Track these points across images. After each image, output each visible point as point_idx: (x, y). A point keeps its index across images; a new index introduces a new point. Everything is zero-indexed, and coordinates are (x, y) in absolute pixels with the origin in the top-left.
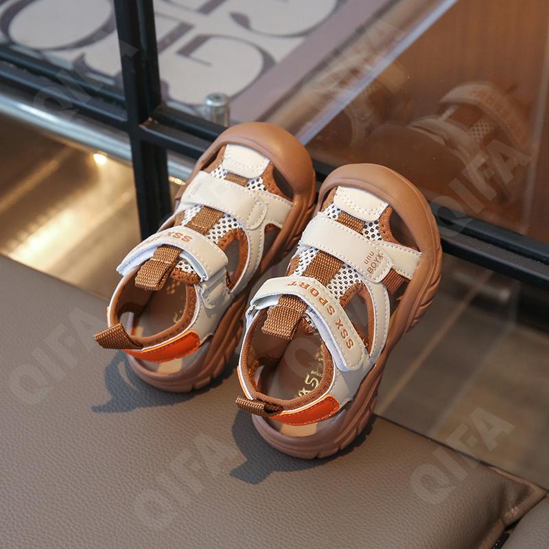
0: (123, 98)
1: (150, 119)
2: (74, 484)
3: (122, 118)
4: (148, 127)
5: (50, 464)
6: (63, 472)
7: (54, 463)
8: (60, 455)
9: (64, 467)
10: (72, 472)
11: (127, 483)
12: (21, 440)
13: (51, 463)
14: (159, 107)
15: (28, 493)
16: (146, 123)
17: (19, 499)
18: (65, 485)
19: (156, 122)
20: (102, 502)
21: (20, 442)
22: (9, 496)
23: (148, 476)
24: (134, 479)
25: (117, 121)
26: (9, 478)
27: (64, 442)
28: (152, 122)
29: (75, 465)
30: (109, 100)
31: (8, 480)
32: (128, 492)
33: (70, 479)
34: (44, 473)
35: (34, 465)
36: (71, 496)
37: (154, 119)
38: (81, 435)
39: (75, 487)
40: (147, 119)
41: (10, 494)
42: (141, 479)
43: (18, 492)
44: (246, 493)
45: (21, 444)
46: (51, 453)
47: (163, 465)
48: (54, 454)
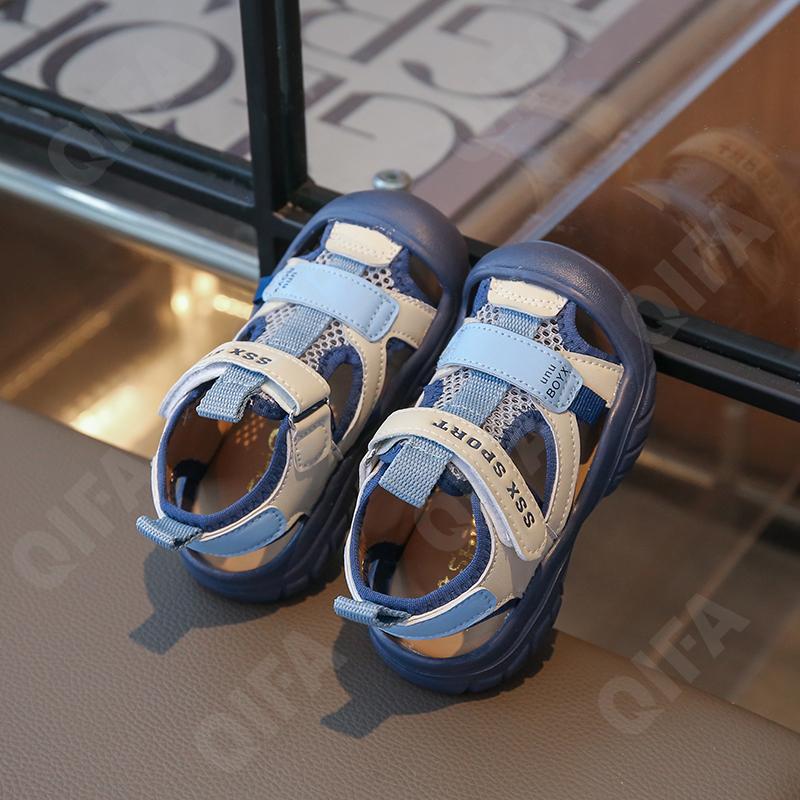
0: (249, 174)
1: (290, 205)
2: (172, 765)
3: (246, 202)
4: (287, 216)
5: (132, 733)
6: (154, 746)
7: (139, 732)
8: (148, 720)
9: (155, 739)
10: (168, 745)
11: (256, 764)
12: (85, 697)
13: (135, 732)
14: (305, 186)
15: (98, 778)
16: (284, 210)
17: (85, 787)
18: (158, 766)
19: (299, 209)
20: (217, 792)
21: (85, 700)
22: (69, 782)
23: (289, 754)
24: (267, 758)
25: (238, 207)
26: (68, 755)
27: (156, 700)
28: (293, 209)
29: (172, 736)
30: (225, 175)
31: (67, 758)
32: (258, 778)
33: (165, 757)
34: (124, 747)
35: (108, 735)
36: (168, 782)
37: (295, 205)
38: (181, 691)
39: (173, 768)
40: (285, 204)
41: (70, 779)
42: (277, 758)
43: (83, 776)
44: (445, 779)
45: (86, 703)
46: (135, 718)
47: (312, 737)
48: (140, 719)
